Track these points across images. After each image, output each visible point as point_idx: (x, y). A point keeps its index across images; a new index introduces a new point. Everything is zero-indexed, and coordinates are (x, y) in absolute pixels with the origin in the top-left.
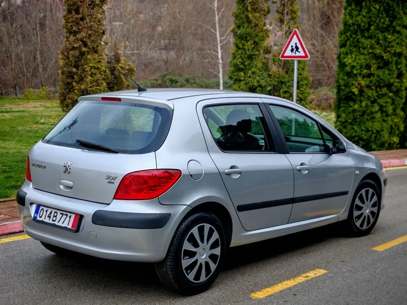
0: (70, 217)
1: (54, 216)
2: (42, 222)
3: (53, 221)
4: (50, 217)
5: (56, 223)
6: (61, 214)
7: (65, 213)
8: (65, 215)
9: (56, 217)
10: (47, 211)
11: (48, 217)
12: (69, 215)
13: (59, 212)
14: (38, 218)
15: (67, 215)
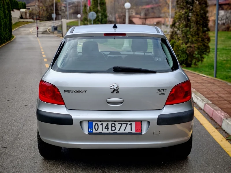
0: (131, 124)
1: (112, 127)
2: (100, 133)
3: (112, 130)
4: (108, 128)
5: (117, 131)
6: (119, 124)
7: (123, 122)
8: (124, 124)
9: (115, 127)
10: (102, 124)
11: (105, 128)
12: (129, 123)
13: (116, 123)
14: (94, 131)
15: (127, 124)
